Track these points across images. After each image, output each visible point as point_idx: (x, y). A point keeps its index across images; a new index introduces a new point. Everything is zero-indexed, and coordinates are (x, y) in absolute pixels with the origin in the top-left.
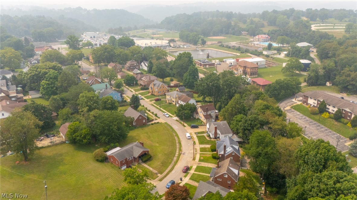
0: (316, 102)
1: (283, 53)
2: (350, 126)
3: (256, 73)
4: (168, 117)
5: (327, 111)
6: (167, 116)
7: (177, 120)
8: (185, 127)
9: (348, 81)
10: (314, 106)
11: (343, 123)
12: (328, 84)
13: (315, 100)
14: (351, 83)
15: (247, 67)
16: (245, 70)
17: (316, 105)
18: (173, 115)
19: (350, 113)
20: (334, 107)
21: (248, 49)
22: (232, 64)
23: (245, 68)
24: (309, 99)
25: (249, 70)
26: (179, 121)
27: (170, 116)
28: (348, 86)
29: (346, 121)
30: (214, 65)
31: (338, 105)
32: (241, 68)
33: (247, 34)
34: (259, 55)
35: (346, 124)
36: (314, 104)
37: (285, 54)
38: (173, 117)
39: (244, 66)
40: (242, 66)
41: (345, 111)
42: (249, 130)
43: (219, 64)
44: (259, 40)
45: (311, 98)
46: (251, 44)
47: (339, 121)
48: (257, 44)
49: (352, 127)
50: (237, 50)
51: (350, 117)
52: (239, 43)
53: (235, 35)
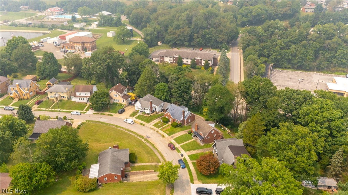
0: (172, 59)
1: (94, 24)
2: (204, 69)
3: (95, 47)
4: (81, 114)
5: (184, 64)
6: (79, 114)
7: (94, 114)
8: (113, 116)
9: (176, 38)
10: (171, 62)
11: (198, 69)
12: (159, 43)
13: (171, 57)
14: (179, 38)
15: (84, 42)
16: (83, 46)
17: (172, 61)
18: (83, 110)
19: (200, 60)
20: (187, 59)
21: (55, 25)
22: (57, 43)
23: (83, 44)
24: (165, 58)
25: (88, 45)
26: (99, 114)
27: (81, 113)
28: (176, 42)
29: (200, 67)
30: (39, 48)
31: (190, 57)
32: (78, 45)
33: (28, 8)
34: (72, 29)
35: (201, 69)
36: (170, 61)
37: (97, 25)
38: (85, 113)
39: (82, 42)
40: (80, 43)
41: (196, 59)
42: (186, 92)
43: (41, 46)
44: (53, 13)
45: (166, 57)
46: (48, 19)
47: (196, 68)
48: (55, 18)
49: (205, 70)
50: (39, 27)
51: (201, 63)
52: (30, 20)
53: (11, 11)
